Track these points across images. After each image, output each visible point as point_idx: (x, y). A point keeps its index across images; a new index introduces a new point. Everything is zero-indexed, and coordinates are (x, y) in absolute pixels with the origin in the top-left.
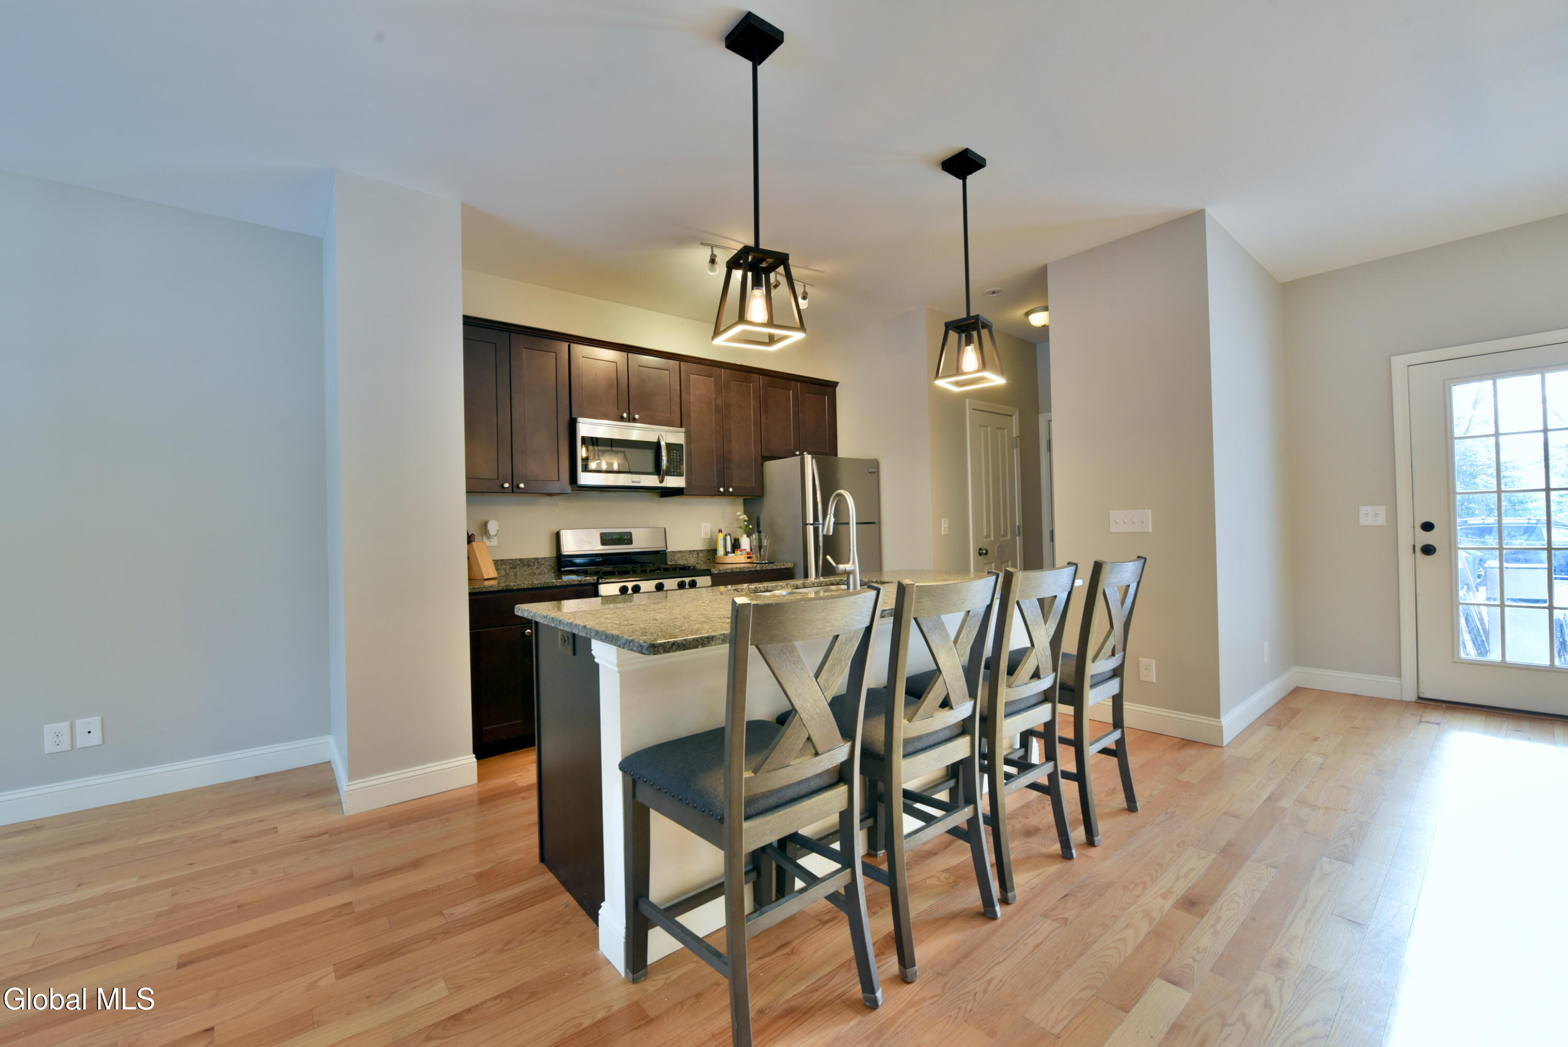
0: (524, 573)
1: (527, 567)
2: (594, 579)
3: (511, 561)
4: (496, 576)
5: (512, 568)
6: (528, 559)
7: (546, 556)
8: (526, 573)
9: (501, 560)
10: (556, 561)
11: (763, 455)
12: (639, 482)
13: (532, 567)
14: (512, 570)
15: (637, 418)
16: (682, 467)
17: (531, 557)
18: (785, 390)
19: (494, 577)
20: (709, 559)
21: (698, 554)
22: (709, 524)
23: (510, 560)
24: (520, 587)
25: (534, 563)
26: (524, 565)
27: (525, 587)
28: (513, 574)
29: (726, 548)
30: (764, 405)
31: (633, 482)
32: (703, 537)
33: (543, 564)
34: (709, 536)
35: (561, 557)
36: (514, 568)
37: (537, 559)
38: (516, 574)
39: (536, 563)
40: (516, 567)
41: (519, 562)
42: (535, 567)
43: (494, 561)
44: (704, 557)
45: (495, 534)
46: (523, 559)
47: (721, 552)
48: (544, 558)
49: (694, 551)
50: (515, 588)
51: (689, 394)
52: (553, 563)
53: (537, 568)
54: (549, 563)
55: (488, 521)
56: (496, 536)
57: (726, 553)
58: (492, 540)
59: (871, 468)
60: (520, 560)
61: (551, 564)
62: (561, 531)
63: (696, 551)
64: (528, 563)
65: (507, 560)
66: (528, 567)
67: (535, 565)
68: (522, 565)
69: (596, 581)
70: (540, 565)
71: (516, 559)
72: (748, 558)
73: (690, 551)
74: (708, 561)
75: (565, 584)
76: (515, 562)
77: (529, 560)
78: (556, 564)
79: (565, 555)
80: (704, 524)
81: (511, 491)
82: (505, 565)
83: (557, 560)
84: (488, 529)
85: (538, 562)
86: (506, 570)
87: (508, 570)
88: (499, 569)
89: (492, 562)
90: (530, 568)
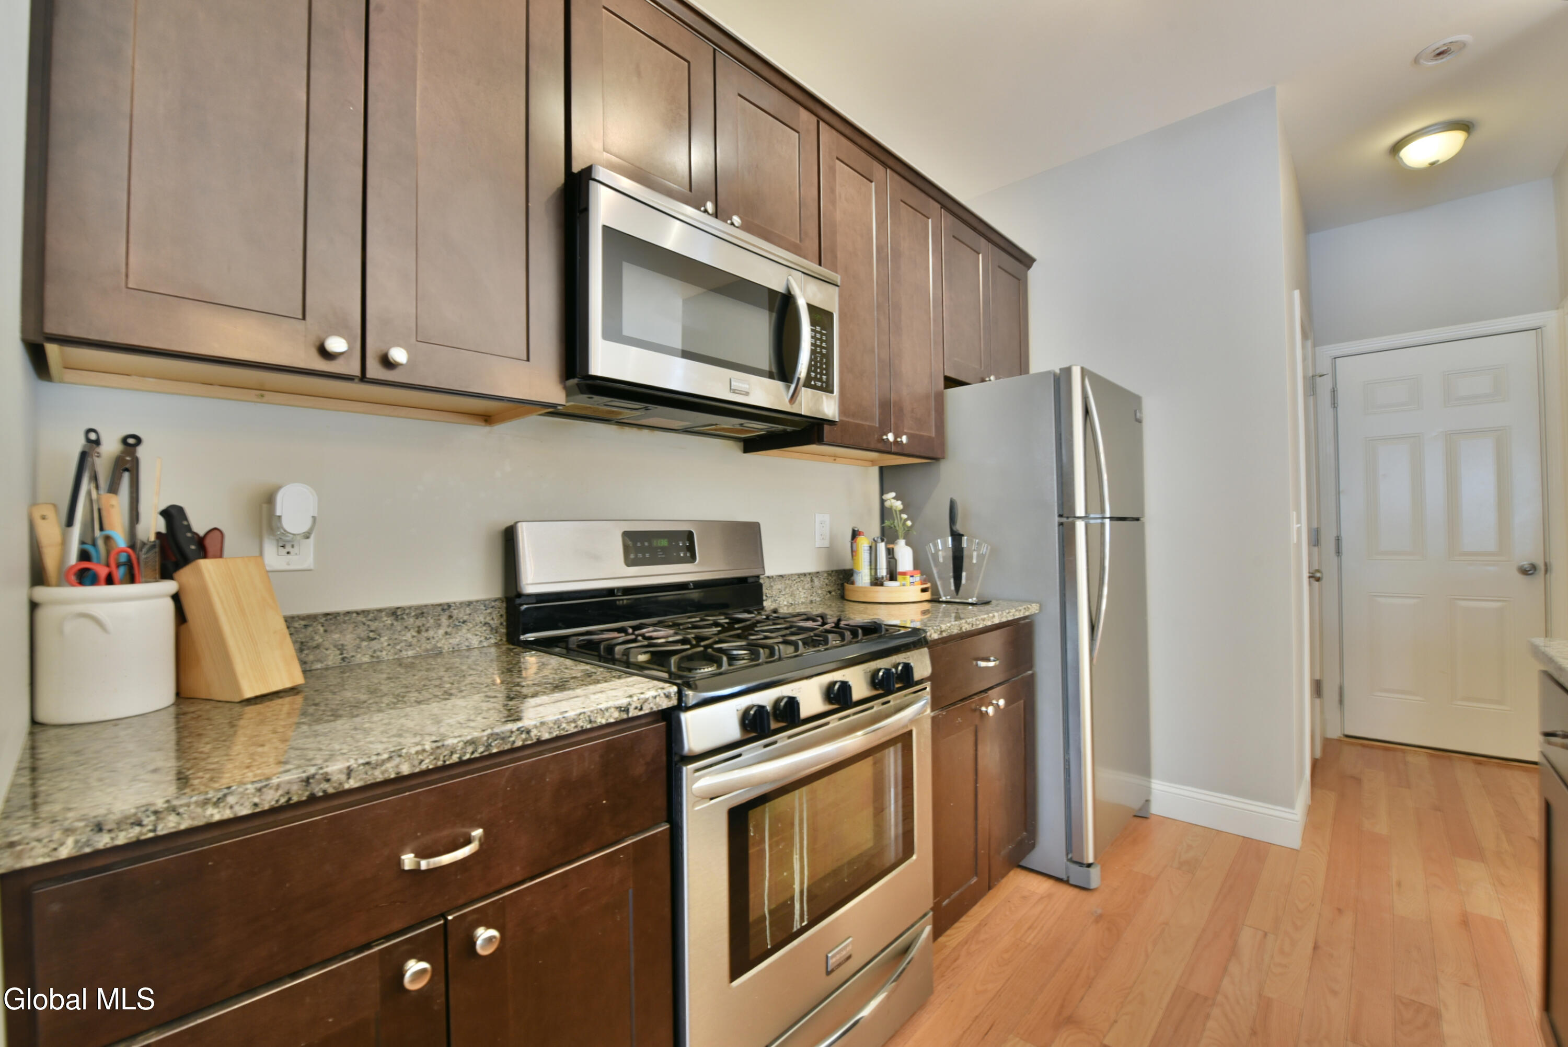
0: (404, 654)
1: (413, 632)
2: (668, 696)
3: (360, 618)
4: (299, 679)
5: (363, 640)
6: (417, 608)
7: (474, 598)
10: (503, 612)
11: (946, 374)
12: (747, 394)
13: (431, 633)
14: (365, 644)
15: (736, 225)
16: (831, 370)
17: (428, 602)
18: (973, 252)
19: (288, 685)
20: (830, 592)
21: (812, 581)
22: (827, 518)
24: (378, 776)
25: (437, 620)
26: (406, 628)
27: (406, 769)
29: (876, 569)
31: (734, 391)
32: (817, 545)
33: (464, 622)
34: (826, 544)
35: (518, 601)
36: (370, 640)
37: (447, 608)
39: (444, 620)
40: (379, 636)
41: (389, 620)
42: (441, 632)
43: (289, 621)
44: (821, 588)
45: (305, 528)
46: (402, 608)
47: (863, 577)
48: (469, 604)
49: (805, 575)
50: (352, 784)
51: (833, 202)
52: (495, 616)
53: (446, 633)
54: (482, 619)
55: (279, 488)
56: (307, 536)
57: (877, 582)
58: (295, 550)
59: (1137, 411)
60: (393, 612)
61: (488, 619)
62: (519, 525)
63: (810, 574)
64: (419, 622)
66: (419, 632)
67: (439, 626)
68: (397, 626)
69: (674, 702)
70: (456, 624)
71: (380, 611)
72: (922, 590)
73: (799, 575)
74: (829, 595)
75: (571, 729)
76: (375, 619)
77: (421, 612)
78: (503, 620)
79: (530, 596)
80: (819, 518)
81: (356, 370)
82: (337, 632)
83: (507, 608)
84: (278, 513)
85: (450, 617)
86: (341, 649)
87: (349, 647)
88: (318, 647)
89: (282, 625)
90: (425, 634)
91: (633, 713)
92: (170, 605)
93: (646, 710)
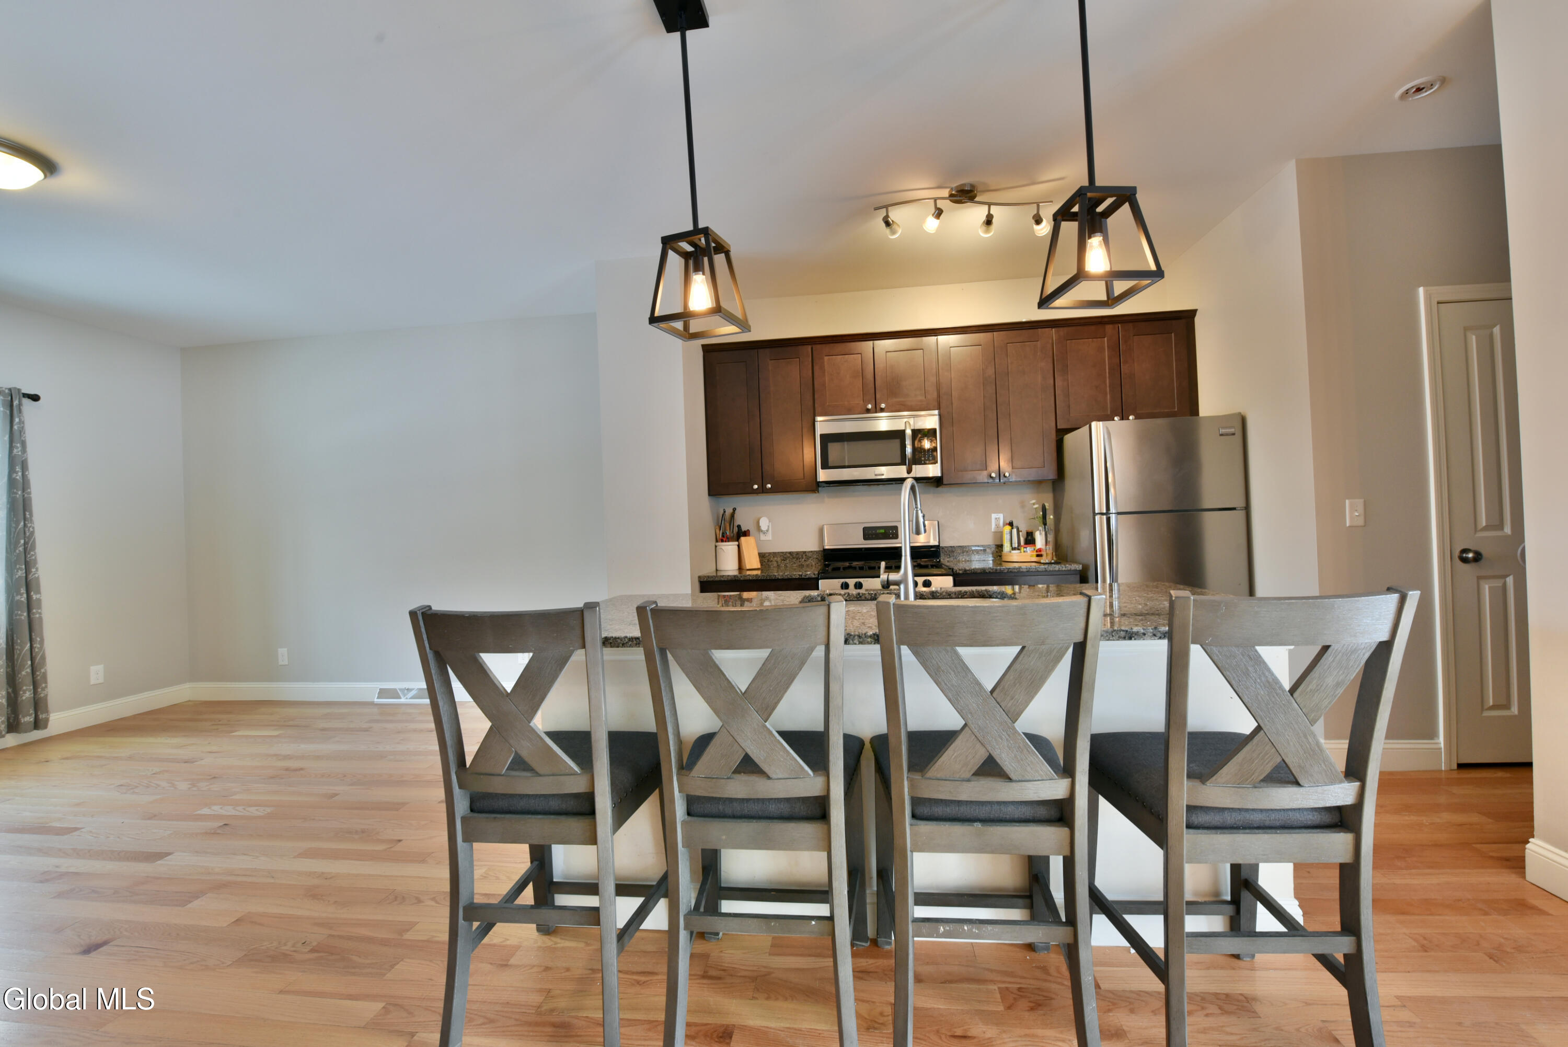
0: (793, 565)
1: (795, 559)
3: (782, 554)
4: (760, 566)
5: (782, 560)
6: (796, 552)
7: (813, 550)
8: (795, 565)
9: (773, 553)
11: (1058, 427)
12: (883, 475)
13: (800, 560)
15: (883, 407)
16: (935, 453)
17: (800, 550)
18: (1094, 339)
19: (756, 567)
20: (998, 556)
22: (1001, 515)
23: (781, 552)
25: (802, 556)
26: (794, 558)
28: (783, 566)
29: (1012, 543)
30: (1059, 364)
31: (876, 475)
32: (993, 531)
33: (810, 557)
34: (999, 529)
35: (825, 551)
36: (785, 560)
37: (805, 552)
38: (786, 566)
39: (804, 556)
40: (787, 559)
41: (789, 555)
42: (803, 560)
43: (759, 554)
44: (992, 554)
45: (767, 529)
46: (792, 552)
47: (1007, 547)
48: (811, 552)
51: (949, 370)
52: (820, 556)
53: (805, 560)
55: (761, 520)
56: (767, 532)
57: (1012, 550)
58: (765, 536)
59: (1223, 428)
60: (790, 553)
61: (816, 557)
62: (824, 526)
64: (797, 556)
65: (779, 553)
66: (797, 559)
67: (803, 558)
68: (791, 557)
69: (817, 576)
70: (808, 558)
71: (786, 552)
72: (1038, 556)
74: (998, 558)
76: (785, 555)
77: (798, 553)
78: (823, 557)
79: (827, 549)
80: (994, 516)
81: (762, 492)
82: (777, 557)
83: (822, 554)
84: (761, 526)
85: (806, 555)
86: (777, 562)
87: (779, 562)
88: (772, 561)
89: (757, 554)
90: (798, 560)
91: (803, 577)
92: (737, 547)
93: (807, 577)
